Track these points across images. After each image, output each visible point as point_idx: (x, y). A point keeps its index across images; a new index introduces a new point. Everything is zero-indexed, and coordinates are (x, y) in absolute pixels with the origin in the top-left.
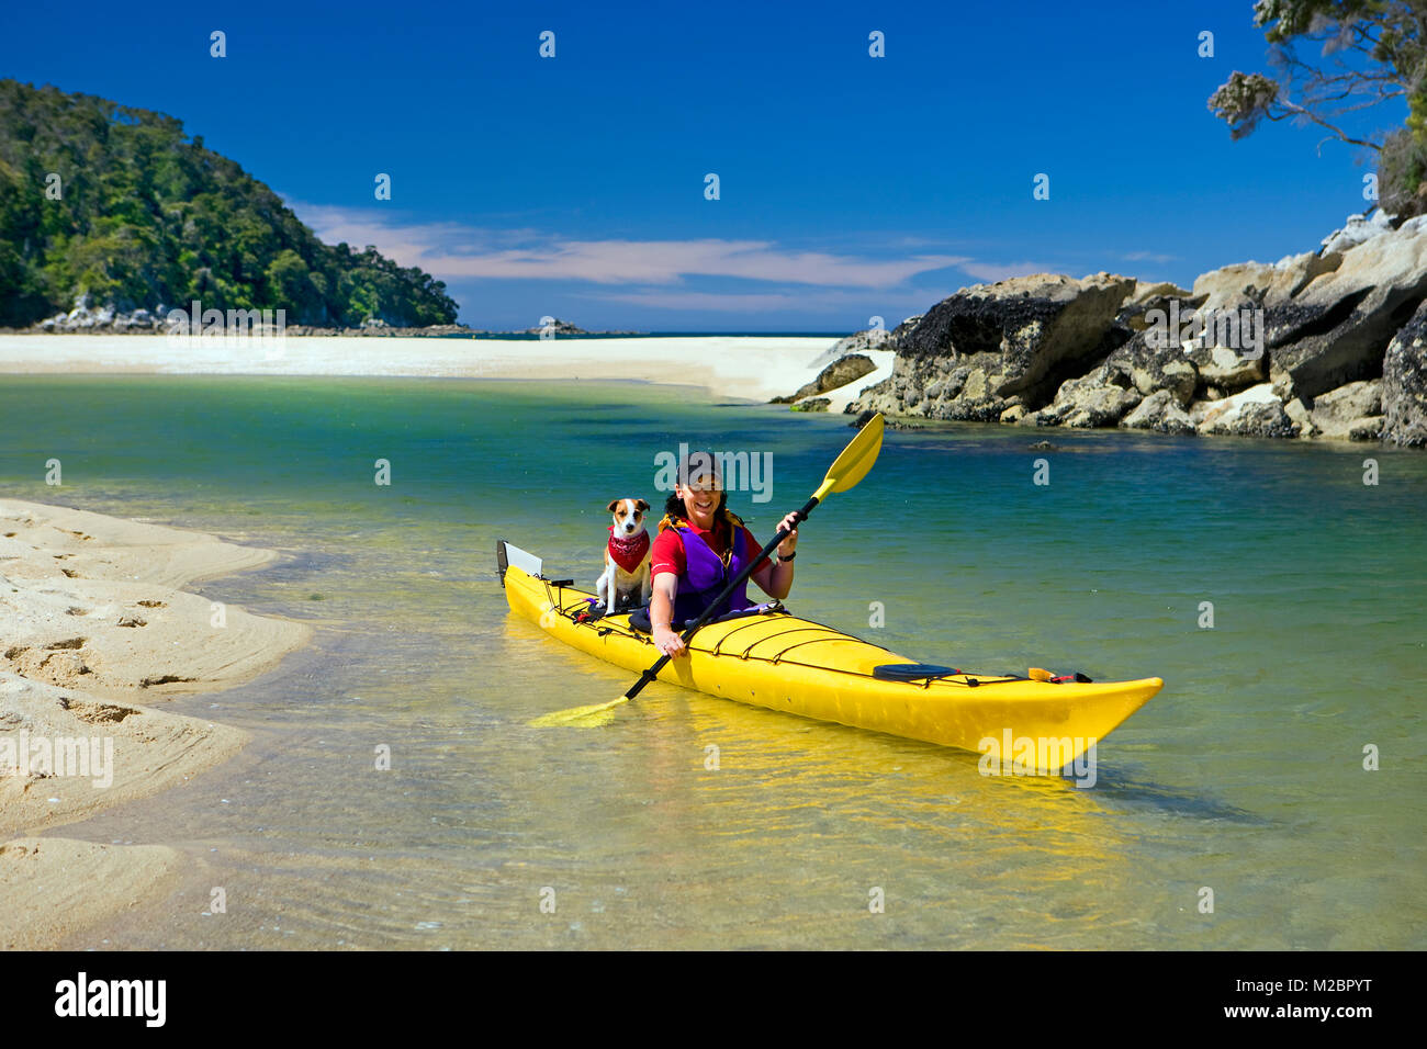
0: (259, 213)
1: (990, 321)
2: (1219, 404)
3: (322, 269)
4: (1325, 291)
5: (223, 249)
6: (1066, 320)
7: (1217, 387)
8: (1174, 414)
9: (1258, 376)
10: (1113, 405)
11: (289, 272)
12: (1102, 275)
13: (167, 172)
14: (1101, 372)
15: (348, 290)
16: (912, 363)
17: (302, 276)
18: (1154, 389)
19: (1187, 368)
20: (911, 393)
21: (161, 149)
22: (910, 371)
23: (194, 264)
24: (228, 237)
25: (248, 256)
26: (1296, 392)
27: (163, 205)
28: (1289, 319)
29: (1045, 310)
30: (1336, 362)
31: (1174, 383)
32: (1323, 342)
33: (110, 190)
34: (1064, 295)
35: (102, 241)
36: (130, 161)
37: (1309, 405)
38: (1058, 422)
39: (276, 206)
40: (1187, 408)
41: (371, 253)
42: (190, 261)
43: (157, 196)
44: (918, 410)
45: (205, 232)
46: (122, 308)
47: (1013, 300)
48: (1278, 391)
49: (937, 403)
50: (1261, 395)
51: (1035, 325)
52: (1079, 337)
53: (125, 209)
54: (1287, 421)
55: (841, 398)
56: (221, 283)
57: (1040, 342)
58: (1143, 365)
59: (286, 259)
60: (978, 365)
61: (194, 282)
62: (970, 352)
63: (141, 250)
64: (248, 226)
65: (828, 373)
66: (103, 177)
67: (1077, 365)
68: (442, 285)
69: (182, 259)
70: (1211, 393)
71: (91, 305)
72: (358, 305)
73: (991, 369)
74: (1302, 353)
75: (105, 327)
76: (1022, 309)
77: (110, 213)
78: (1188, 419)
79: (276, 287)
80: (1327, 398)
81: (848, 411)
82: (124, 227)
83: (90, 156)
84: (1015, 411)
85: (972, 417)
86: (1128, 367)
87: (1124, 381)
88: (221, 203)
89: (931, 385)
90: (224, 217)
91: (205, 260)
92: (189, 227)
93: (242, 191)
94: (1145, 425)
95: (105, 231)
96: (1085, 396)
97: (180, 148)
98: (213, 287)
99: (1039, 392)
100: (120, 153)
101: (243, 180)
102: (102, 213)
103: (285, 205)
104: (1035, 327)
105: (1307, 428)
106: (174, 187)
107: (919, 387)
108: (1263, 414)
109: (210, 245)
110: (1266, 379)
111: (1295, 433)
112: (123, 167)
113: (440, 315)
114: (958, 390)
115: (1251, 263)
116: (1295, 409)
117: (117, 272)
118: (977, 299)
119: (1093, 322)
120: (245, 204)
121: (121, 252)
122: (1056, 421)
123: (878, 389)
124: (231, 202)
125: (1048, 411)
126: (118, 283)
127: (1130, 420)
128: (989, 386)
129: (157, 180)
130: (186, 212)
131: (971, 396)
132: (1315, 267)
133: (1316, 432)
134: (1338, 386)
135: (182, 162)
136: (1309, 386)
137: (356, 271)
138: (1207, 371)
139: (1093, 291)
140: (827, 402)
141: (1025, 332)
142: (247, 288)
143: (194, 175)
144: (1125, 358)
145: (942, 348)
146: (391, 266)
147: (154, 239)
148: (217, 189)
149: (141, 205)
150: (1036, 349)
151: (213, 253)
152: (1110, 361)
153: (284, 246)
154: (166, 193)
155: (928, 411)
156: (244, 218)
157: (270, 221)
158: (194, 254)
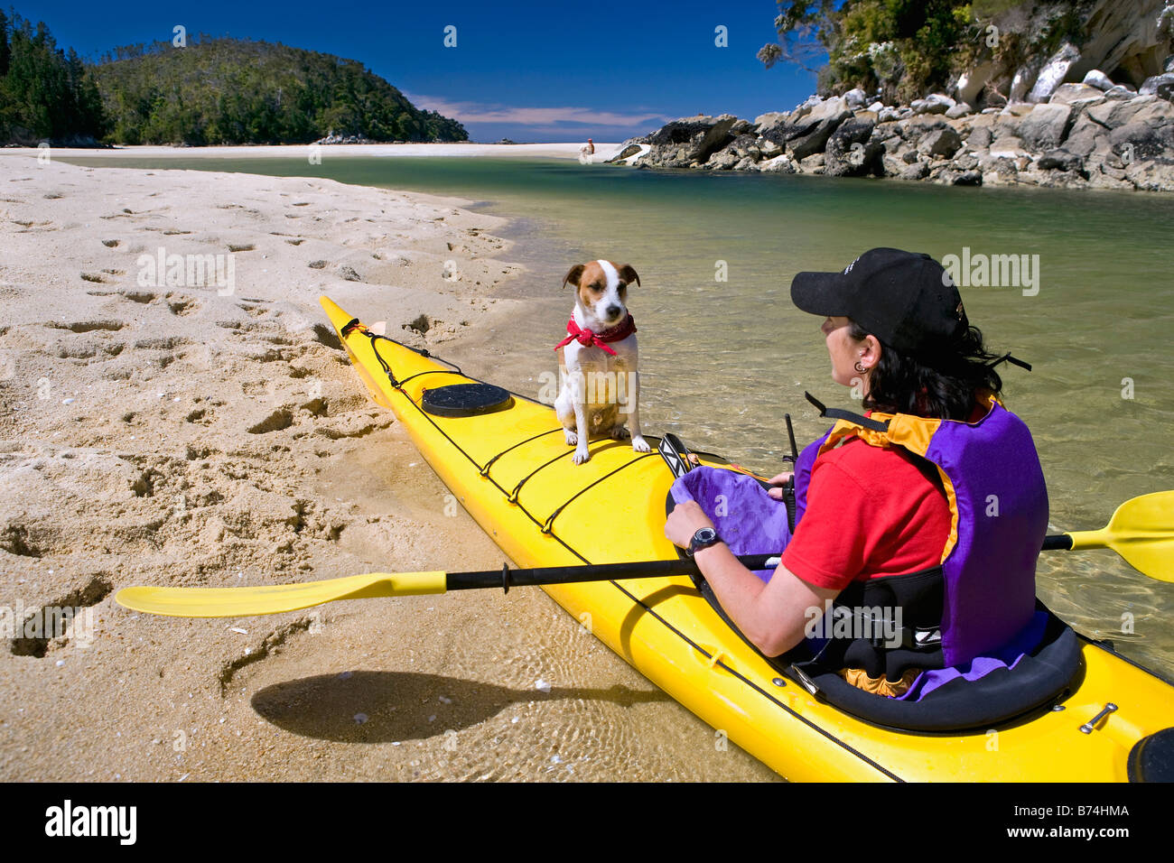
0: (393, 98)
1: (686, 131)
2: (768, 162)
3: (417, 120)
4: (806, 121)
5: (381, 113)
6: (713, 131)
7: (767, 156)
8: (752, 165)
9: (781, 152)
10: (731, 162)
11: (406, 121)
12: (725, 115)
13: (359, 84)
14: (726, 150)
15: (427, 127)
16: (657, 147)
17: (410, 122)
18: (745, 156)
19: (756, 149)
20: (657, 158)
21: (356, 74)
22: (657, 150)
23: (371, 118)
24: (382, 108)
25: (390, 115)
26: (795, 157)
27: (358, 96)
28: (793, 131)
29: (707, 128)
30: (809, 147)
31: (752, 154)
32: (805, 139)
33: (338, 90)
34: (712, 122)
35: (337, 110)
36: (344, 79)
37: (799, 162)
38: (711, 168)
39: (400, 95)
40: (756, 163)
41: (435, 113)
42: (369, 117)
43: (356, 93)
44: (660, 164)
45: (374, 106)
46: (346, 136)
47: (694, 124)
48: (788, 157)
49: (667, 161)
50: (783, 158)
51: (703, 133)
52: (717, 137)
53: (345, 97)
54: (792, 167)
55: (631, 160)
56: (381, 125)
57: (704, 140)
58: (741, 147)
59: (404, 116)
60: (682, 148)
61: (371, 126)
62: (678, 143)
63: (351, 113)
64: (389, 104)
65: (624, 152)
66: (335, 85)
67: (717, 147)
68: (462, 125)
69: (366, 116)
70: (764, 158)
71: (334, 135)
72: (431, 134)
73: (687, 149)
74: (798, 143)
75: (340, 143)
76: (697, 128)
77: (338, 99)
78: (757, 167)
79: (401, 127)
80: (806, 159)
81: (634, 164)
82: (344, 105)
83: (330, 78)
84: (695, 164)
85: (680, 166)
86: (736, 148)
87: (734, 153)
88: (379, 95)
89: (664, 155)
90: (381, 100)
91: (374, 117)
92: (368, 104)
93: (387, 90)
94: (742, 169)
95: (337, 106)
96: (720, 159)
97: (363, 74)
98: (377, 127)
99: (703, 157)
100: (341, 76)
101: (386, 86)
102: (336, 100)
103: (403, 95)
104: (702, 134)
105: (798, 170)
106: (361, 89)
107: (660, 156)
108: (784, 165)
109: (376, 111)
110: (784, 153)
111: (795, 171)
112: (342, 81)
113: (462, 137)
114: (674, 157)
115: (775, 113)
116: (794, 163)
117: (343, 122)
118: (681, 123)
119: (722, 132)
120: (388, 95)
121: (344, 114)
122: (710, 168)
123: (645, 157)
124: (383, 94)
125: (707, 164)
126: (343, 126)
127: (736, 167)
128: (686, 155)
129: (355, 86)
130: (367, 98)
131: (680, 159)
132: (803, 113)
133: (801, 171)
134: (809, 155)
135: (364, 79)
136: (799, 155)
137: (430, 120)
138: (763, 150)
139: (723, 121)
140: (626, 161)
141: (699, 135)
142: (390, 127)
143: (368, 84)
144: (735, 145)
145: (669, 142)
146: (443, 118)
147: (356, 109)
148: (377, 89)
149: (350, 96)
150: (703, 142)
151: (377, 114)
152: (729, 146)
153: (402, 112)
154: (359, 91)
155: (663, 164)
156: (388, 100)
157: (398, 101)
158: (370, 115)
